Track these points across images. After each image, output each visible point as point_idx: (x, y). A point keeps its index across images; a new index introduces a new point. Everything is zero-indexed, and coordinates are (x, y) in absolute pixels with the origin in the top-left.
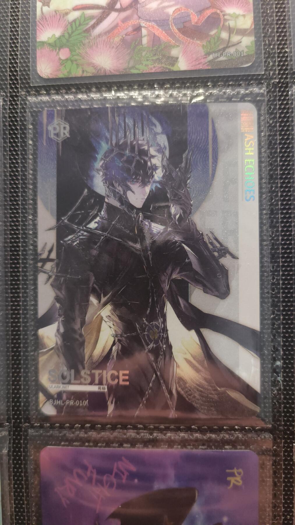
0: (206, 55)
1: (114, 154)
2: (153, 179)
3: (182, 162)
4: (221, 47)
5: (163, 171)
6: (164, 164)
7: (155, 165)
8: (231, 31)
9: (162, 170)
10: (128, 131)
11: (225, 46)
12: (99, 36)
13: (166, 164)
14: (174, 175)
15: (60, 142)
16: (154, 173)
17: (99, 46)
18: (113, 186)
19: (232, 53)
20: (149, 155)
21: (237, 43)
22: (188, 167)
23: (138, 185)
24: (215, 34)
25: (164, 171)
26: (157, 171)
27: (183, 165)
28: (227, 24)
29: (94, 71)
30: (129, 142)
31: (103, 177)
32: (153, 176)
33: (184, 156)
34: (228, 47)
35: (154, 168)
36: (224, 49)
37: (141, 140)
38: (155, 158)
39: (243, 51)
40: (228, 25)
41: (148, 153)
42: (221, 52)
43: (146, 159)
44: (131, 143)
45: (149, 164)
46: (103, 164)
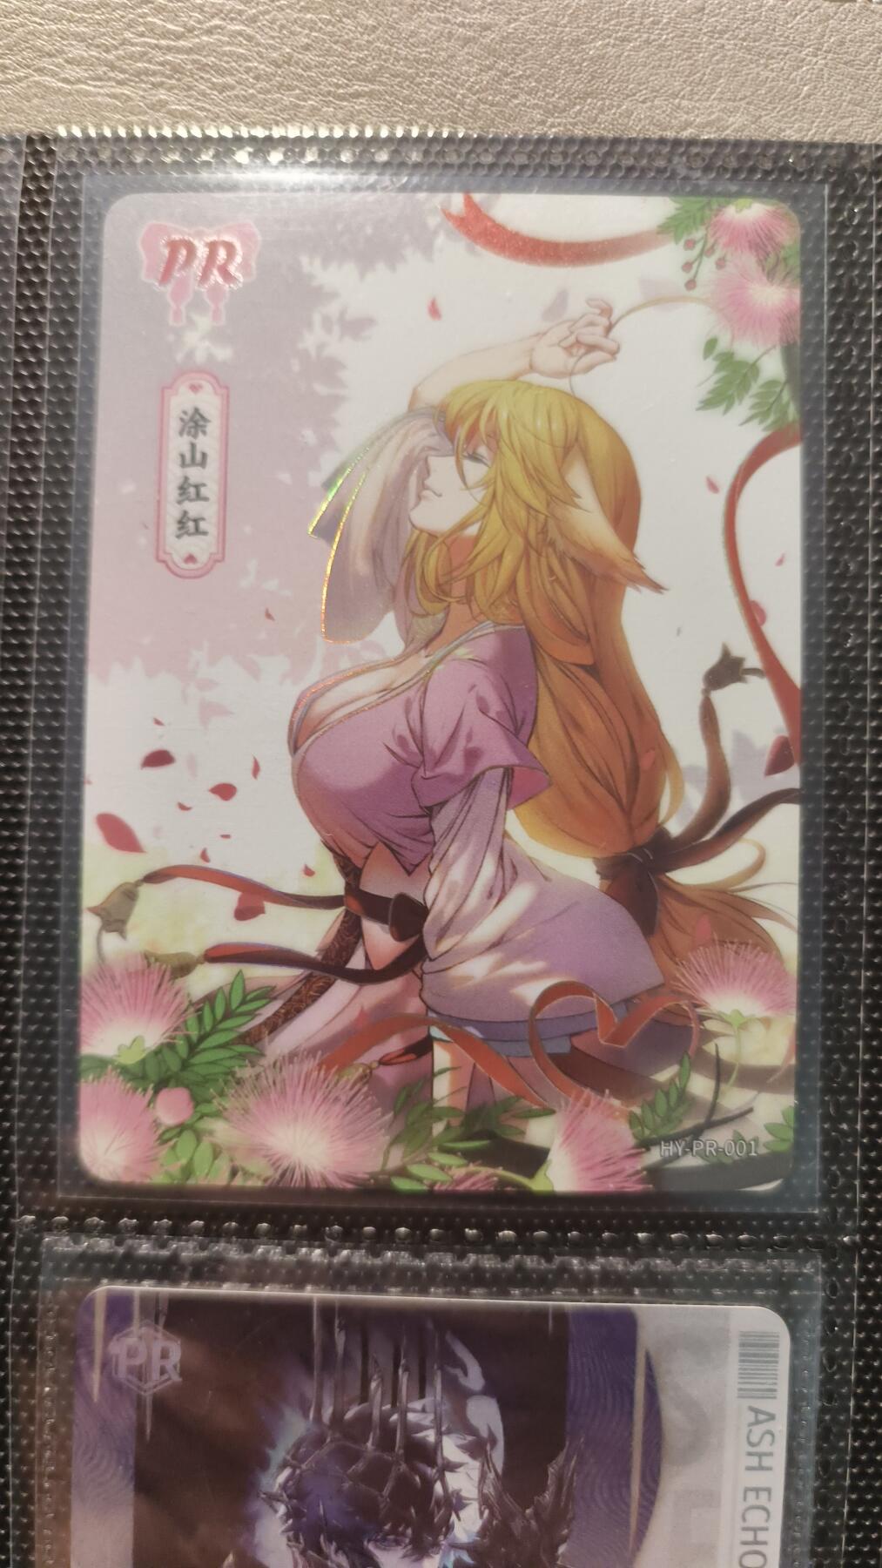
0: (637, 1146)
1: (326, 1449)
2: (450, 1536)
3: (543, 1488)
4: (688, 1124)
5: (481, 1513)
6: (485, 1491)
7: (457, 1494)
8: (720, 1071)
9: (480, 1509)
10: (375, 1377)
11: (701, 1120)
12: (292, 1057)
13: (491, 1490)
14: (517, 1526)
15: (148, 1397)
16: (454, 1517)
17: (289, 1091)
18: (320, 1551)
19: (721, 1145)
20: (439, 1461)
21: (737, 1112)
22: (562, 1504)
23: (400, 1552)
24: (672, 1081)
25: (486, 1512)
26: (462, 1514)
27: (548, 1497)
28: (710, 1048)
29: (269, 1172)
30: (376, 1414)
31: (286, 1521)
32: (450, 1528)
33: (551, 1470)
34: (711, 1124)
35: (454, 1503)
36: (697, 1132)
37: (414, 1411)
38: (458, 1470)
39: (756, 1140)
40: (714, 1053)
41: (436, 1454)
42: (688, 1139)
43: (431, 1472)
44: (384, 1418)
45: (438, 1488)
46: (287, 1481)
